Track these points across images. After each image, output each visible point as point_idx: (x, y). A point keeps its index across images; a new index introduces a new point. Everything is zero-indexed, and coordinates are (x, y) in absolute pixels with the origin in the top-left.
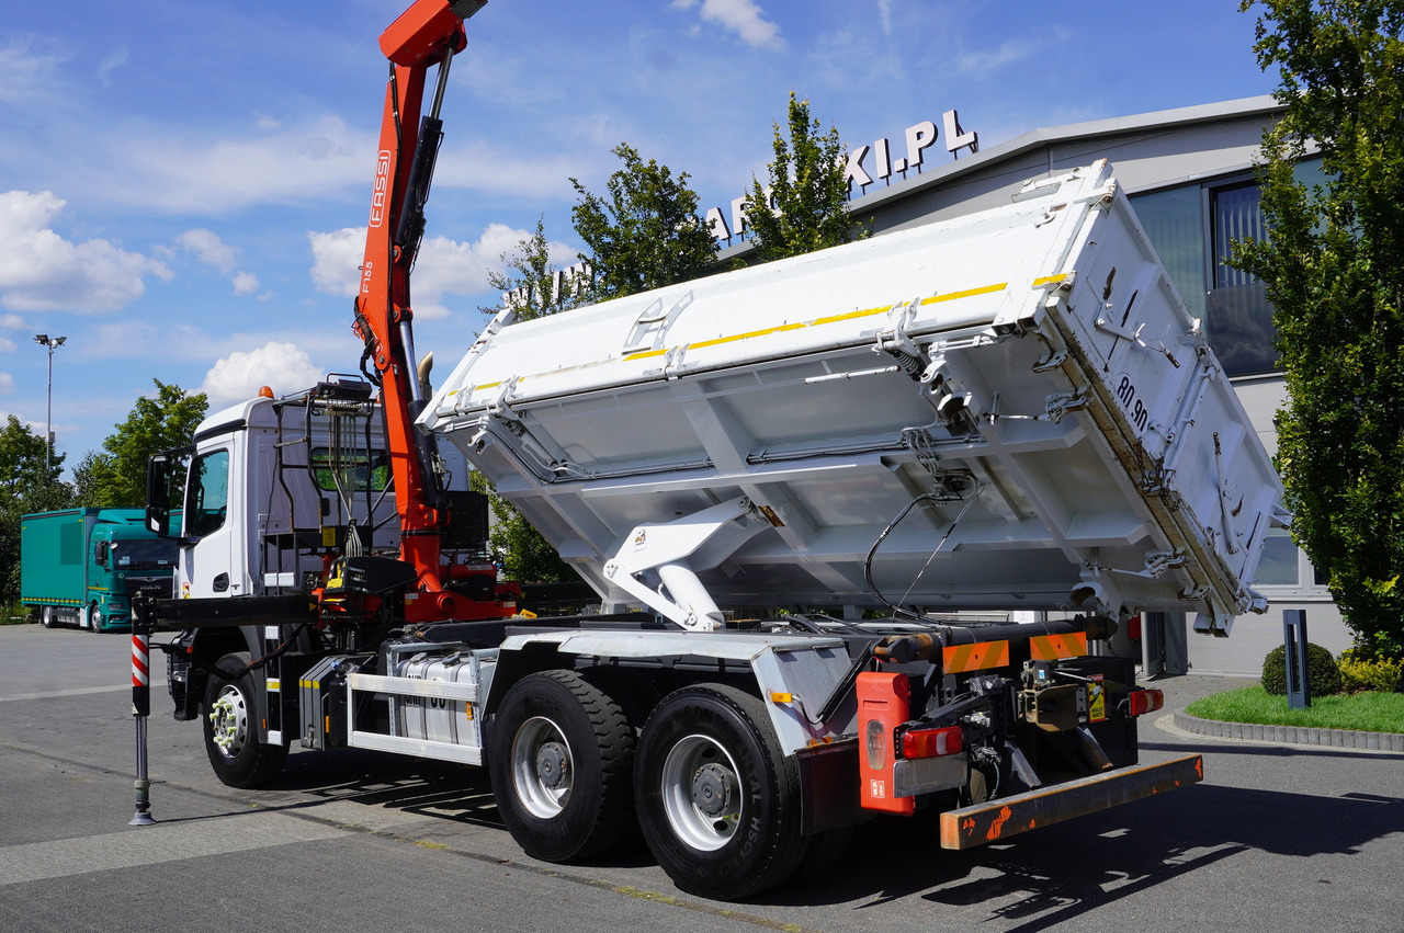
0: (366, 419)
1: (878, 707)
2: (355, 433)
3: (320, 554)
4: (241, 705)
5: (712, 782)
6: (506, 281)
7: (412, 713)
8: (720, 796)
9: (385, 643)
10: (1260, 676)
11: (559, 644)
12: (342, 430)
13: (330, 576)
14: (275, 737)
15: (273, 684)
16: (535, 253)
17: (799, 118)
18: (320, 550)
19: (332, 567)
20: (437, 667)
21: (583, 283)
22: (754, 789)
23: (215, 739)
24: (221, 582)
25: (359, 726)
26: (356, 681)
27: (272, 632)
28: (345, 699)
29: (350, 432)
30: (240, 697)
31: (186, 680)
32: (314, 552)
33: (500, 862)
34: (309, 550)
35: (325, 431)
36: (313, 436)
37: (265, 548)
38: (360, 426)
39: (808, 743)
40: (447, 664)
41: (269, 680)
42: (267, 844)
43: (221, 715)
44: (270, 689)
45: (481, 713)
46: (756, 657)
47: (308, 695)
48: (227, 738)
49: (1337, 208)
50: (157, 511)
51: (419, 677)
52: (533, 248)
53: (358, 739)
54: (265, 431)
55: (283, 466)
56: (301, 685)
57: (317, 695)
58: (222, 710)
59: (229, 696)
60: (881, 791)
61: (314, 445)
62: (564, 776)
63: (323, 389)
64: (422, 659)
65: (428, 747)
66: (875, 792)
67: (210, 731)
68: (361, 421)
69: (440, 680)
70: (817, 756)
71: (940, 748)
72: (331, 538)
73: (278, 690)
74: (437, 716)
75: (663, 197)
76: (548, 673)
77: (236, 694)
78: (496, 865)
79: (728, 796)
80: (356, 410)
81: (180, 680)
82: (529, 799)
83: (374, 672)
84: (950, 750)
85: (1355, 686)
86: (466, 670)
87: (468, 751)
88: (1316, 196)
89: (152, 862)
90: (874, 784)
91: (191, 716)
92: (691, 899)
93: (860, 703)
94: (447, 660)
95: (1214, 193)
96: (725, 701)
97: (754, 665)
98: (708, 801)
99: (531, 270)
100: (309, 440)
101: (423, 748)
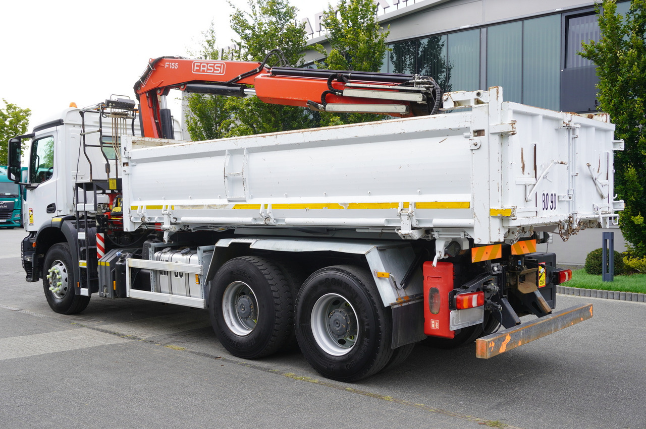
0: (132, 120)
1: (436, 281)
2: (126, 129)
3: (107, 194)
4: (64, 271)
5: (340, 319)
6: (194, 52)
7: (164, 279)
8: (344, 326)
9: (146, 242)
10: (584, 265)
11: (251, 244)
12: (119, 126)
13: (114, 205)
14: (84, 292)
15: (83, 264)
16: (210, 38)
18: (107, 191)
19: (115, 201)
20: (177, 256)
21: (235, 54)
22: (366, 323)
23: (50, 289)
24: (51, 208)
25: (134, 287)
26: (132, 262)
27: (82, 235)
28: (125, 272)
29: (124, 128)
30: (64, 267)
31: (32, 261)
32: (104, 193)
33: (217, 358)
34: (101, 191)
35: (110, 127)
36: (103, 130)
37: (76, 190)
38: (129, 125)
39: (397, 299)
40: (183, 254)
41: (80, 261)
42: (85, 346)
43: (53, 275)
44: (81, 266)
45: (204, 280)
46: (369, 252)
47: (103, 270)
48: (57, 288)
49: (637, 27)
50: (13, 169)
51: (167, 261)
52: (208, 34)
53: (132, 293)
54: (74, 126)
55: (85, 145)
56: (99, 264)
57: (109, 270)
58: (54, 273)
59: (58, 266)
60: (437, 326)
61: (103, 134)
62: (252, 313)
63: (109, 103)
64: (169, 251)
65: (174, 298)
66: (433, 326)
67: (47, 285)
68: (129, 121)
69: (180, 263)
70: (402, 307)
71: (474, 304)
72: (114, 185)
73: (85, 267)
74: (178, 282)
75: (278, 10)
76: (243, 258)
77: (61, 265)
78: (214, 360)
79: (350, 327)
80: (126, 115)
81: (29, 260)
82: (232, 325)
83: (140, 258)
84: (479, 305)
85: (631, 271)
86: (195, 258)
87: (197, 300)
88: (627, 21)
89: (22, 356)
90: (433, 322)
91: (36, 279)
92: (326, 381)
93: (425, 277)
94: (183, 251)
95: (568, 18)
96: (350, 276)
97: (368, 257)
98: (338, 329)
99: (207, 46)
100: (100, 131)
101: (170, 299)
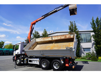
4: (19, 61)
7: (33, 61)
17: (45, 30)
24: (18, 53)
25: (29, 62)
26: (29, 59)
27: (22, 56)
45: (39, 61)
54: (22, 44)
57: (26, 60)
73: (23, 60)
